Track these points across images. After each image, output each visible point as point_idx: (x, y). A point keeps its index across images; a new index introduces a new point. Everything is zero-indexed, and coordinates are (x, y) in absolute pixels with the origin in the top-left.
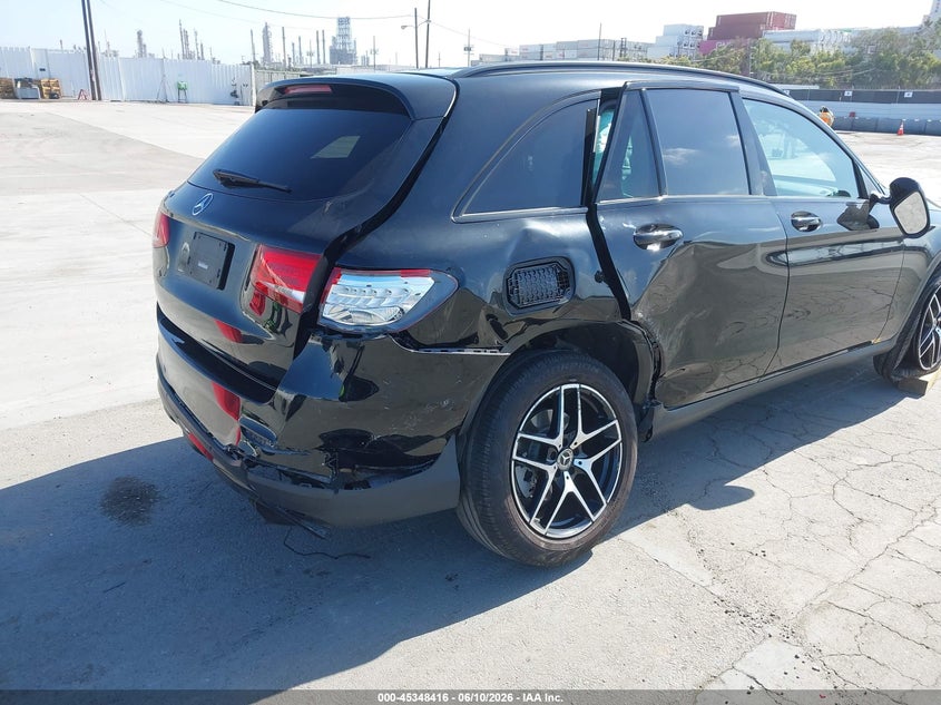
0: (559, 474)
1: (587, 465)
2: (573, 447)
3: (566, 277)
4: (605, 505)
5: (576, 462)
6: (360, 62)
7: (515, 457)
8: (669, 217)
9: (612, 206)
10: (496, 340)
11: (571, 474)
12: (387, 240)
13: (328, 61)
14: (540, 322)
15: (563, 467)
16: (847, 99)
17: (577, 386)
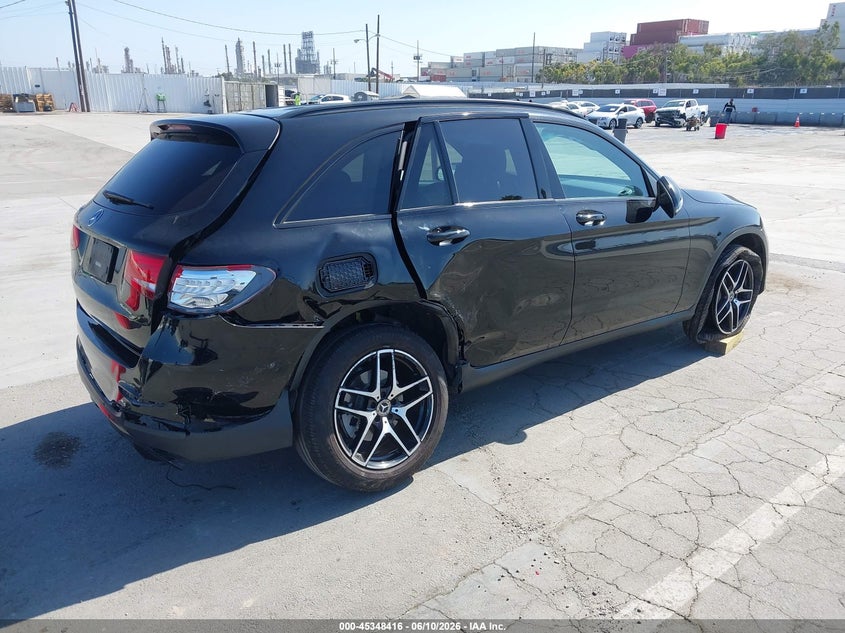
0: (378, 419)
1: (402, 412)
2: (390, 398)
3: (371, 269)
4: (419, 443)
5: (394, 409)
6: (322, 72)
7: (337, 406)
8: (458, 220)
9: (410, 213)
10: (316, 317)
11: (389, 419)
12: (217, 243)
13: (294, 71)
14: (354, 303)
15: (381, 413)
16: (749, 96)
17: (392, 351)
